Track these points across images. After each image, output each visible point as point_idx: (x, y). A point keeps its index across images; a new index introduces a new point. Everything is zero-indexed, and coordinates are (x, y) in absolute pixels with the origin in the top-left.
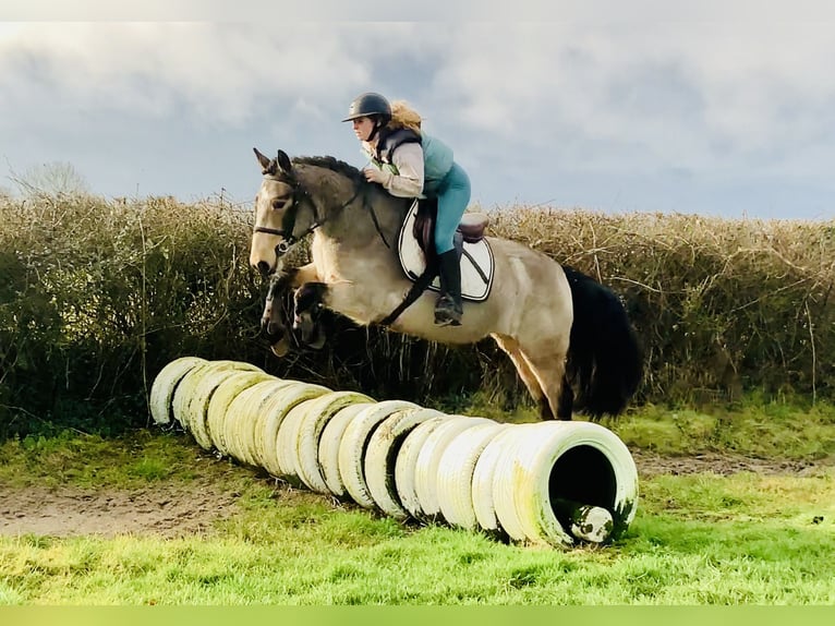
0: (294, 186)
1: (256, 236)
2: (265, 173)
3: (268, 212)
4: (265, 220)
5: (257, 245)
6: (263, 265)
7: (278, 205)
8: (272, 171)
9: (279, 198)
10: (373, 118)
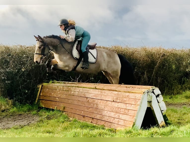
0: (43, 43)
1: (35, 55)
2: (37, 40)
3: (38, 49)
4: (37, 51)
5: (35, 57)
6: (37, 62)
7: (40, 48)
8: (38, 40)
9: (40, 46)
10: (64, 25)
